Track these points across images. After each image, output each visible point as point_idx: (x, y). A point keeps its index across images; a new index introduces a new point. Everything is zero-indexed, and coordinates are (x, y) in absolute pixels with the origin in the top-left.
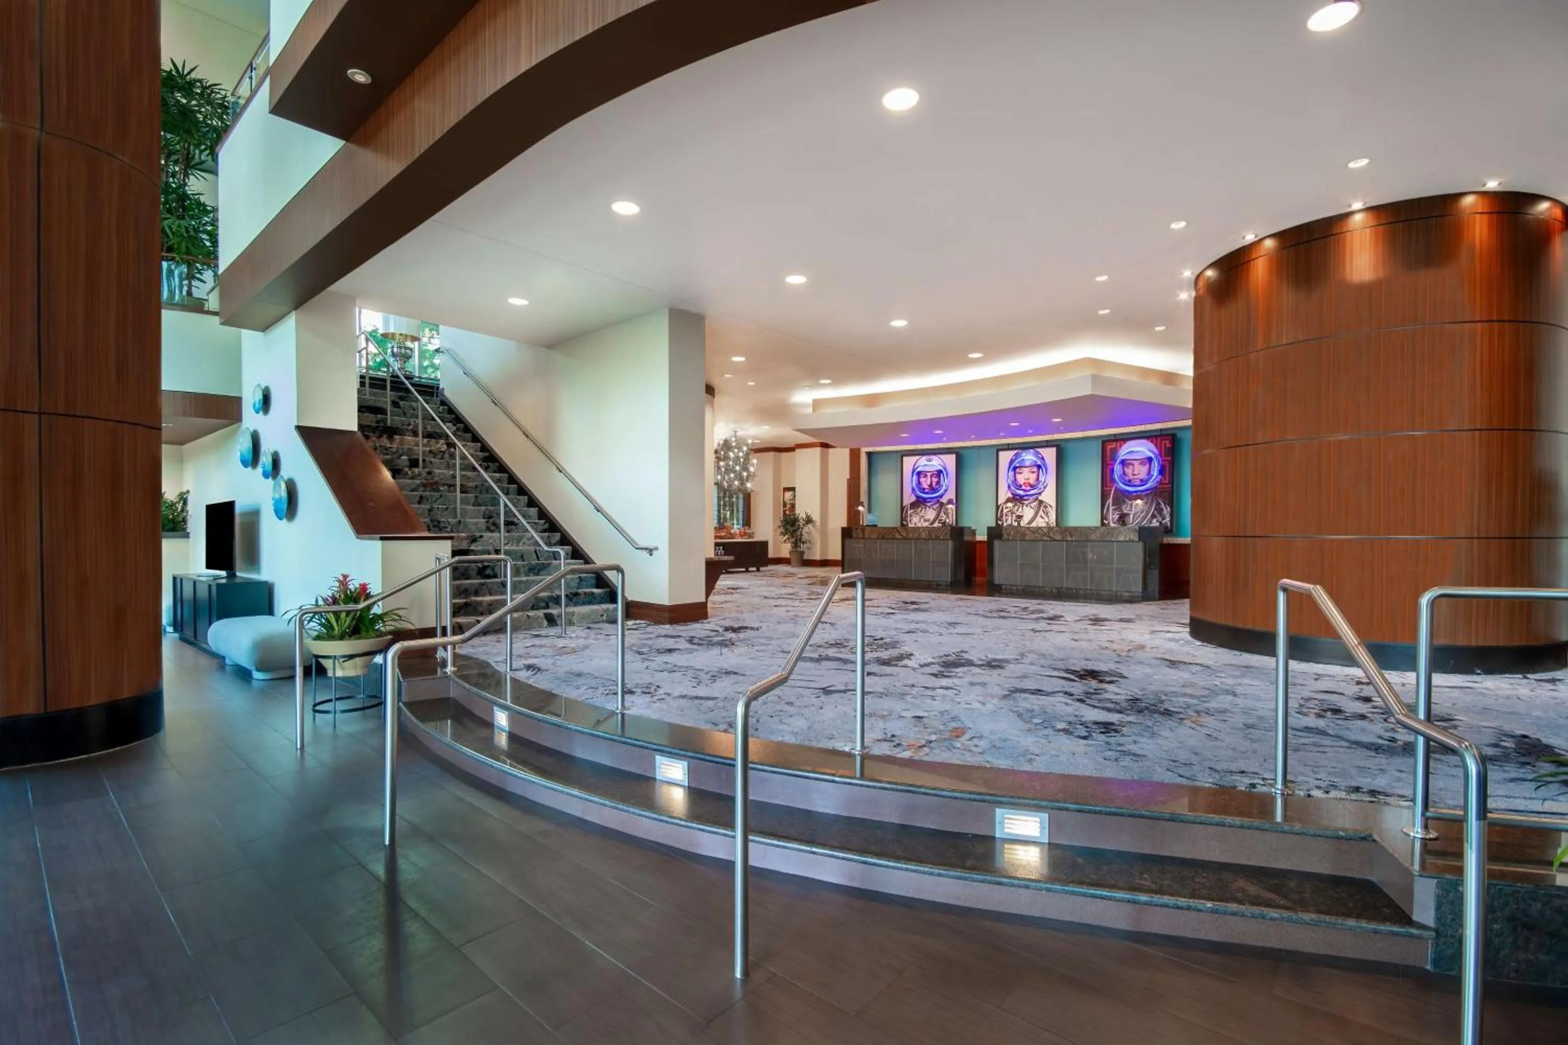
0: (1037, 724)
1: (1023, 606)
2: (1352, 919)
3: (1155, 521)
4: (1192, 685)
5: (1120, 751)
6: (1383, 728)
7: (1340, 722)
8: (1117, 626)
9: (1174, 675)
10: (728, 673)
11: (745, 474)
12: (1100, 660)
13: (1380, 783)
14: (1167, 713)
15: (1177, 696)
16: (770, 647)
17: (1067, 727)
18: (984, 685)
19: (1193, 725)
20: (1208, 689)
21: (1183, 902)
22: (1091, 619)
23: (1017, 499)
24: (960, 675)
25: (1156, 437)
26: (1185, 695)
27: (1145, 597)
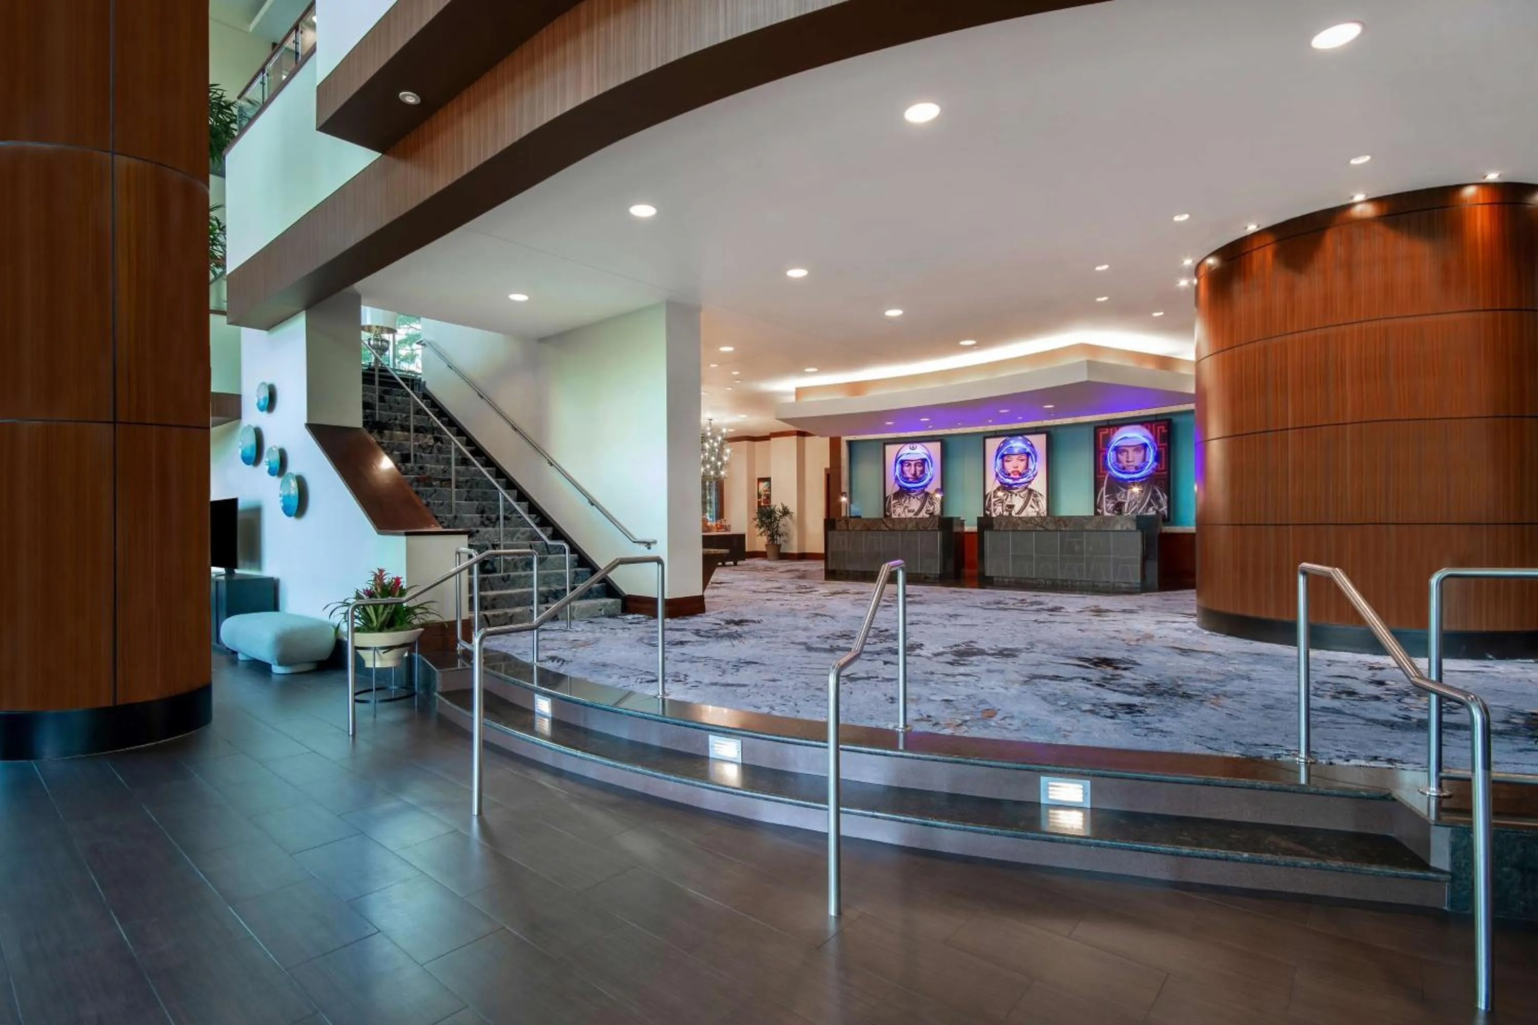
0: (1062, 706)
1: (1020, 598)
2: (1375, 866)
3: (1151, 509)
4: (1207, 672)
5: (1147, 728)
6: (1397, 707)
7: (1356, 703)
8: (1120, 617)
9: (1184, 661)
10: (748, 663)
11: (719, 463)
12: (1110, 649)
13: (1396, 753)
14: (1187, 696)
15: (1193, 681)
16: (779, 640)
17: (1093, 708)
18: (1002, 672)
19: (1213, 706)
20: (1223, 674)
21: (1221, 853)
22: (1093, 611)
23: (1007, 488)
24: (976, 663)
25: (1151, 422)
26: (1201, 680)
27: (1145, 588)
